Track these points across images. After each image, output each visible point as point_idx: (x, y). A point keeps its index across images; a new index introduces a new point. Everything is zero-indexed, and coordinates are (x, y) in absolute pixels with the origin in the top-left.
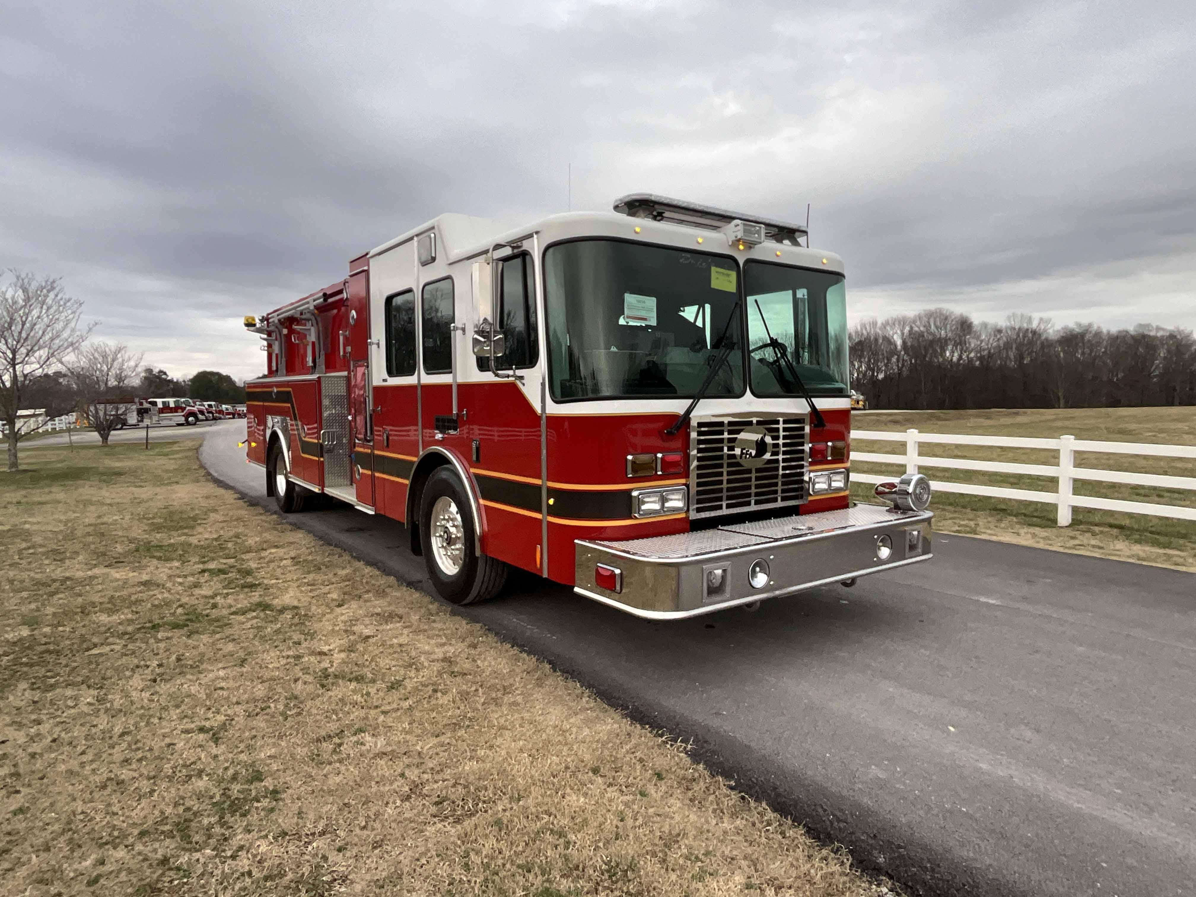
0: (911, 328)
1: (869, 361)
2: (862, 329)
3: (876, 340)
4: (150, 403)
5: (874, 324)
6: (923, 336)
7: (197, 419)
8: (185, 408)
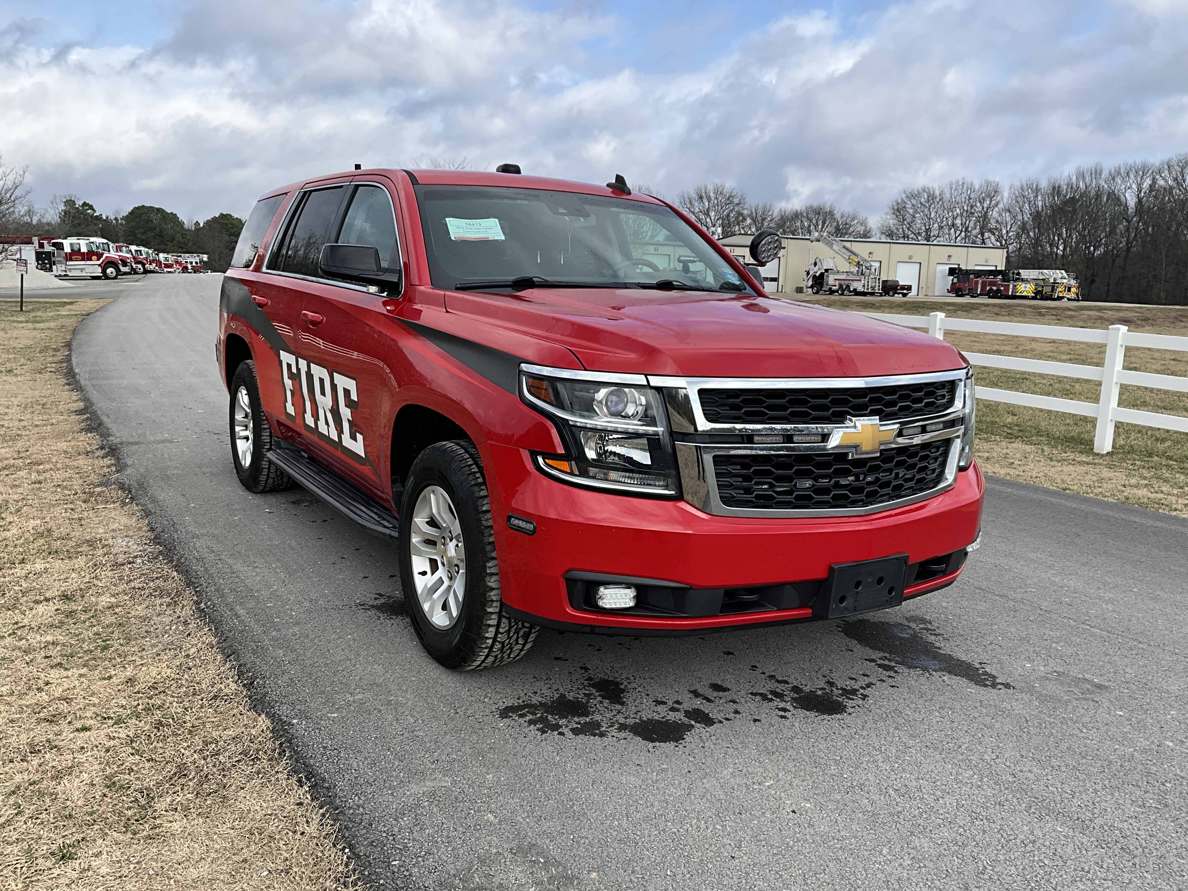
0: (1154, 180)
1: (1084, 228)
2: (1077, 178)
3: (1098, 196)
4: (54, 245)
5: (1097, 173)
6: (1171, 193)
7: (118, 270)
8: (102, 254)
